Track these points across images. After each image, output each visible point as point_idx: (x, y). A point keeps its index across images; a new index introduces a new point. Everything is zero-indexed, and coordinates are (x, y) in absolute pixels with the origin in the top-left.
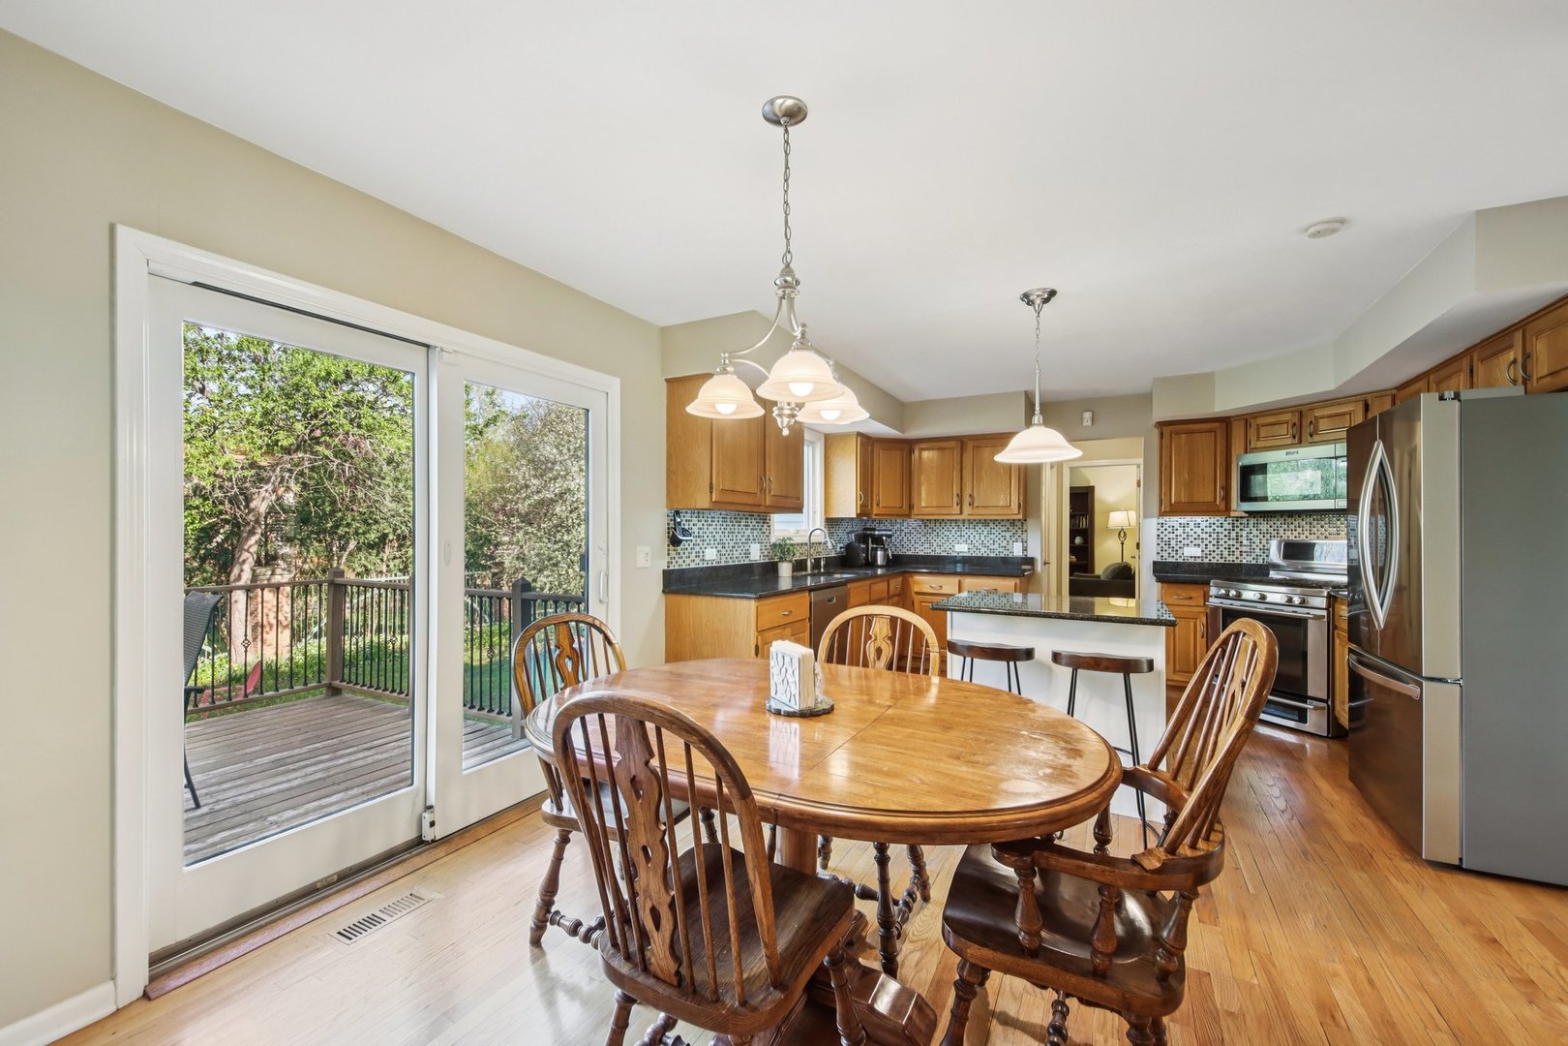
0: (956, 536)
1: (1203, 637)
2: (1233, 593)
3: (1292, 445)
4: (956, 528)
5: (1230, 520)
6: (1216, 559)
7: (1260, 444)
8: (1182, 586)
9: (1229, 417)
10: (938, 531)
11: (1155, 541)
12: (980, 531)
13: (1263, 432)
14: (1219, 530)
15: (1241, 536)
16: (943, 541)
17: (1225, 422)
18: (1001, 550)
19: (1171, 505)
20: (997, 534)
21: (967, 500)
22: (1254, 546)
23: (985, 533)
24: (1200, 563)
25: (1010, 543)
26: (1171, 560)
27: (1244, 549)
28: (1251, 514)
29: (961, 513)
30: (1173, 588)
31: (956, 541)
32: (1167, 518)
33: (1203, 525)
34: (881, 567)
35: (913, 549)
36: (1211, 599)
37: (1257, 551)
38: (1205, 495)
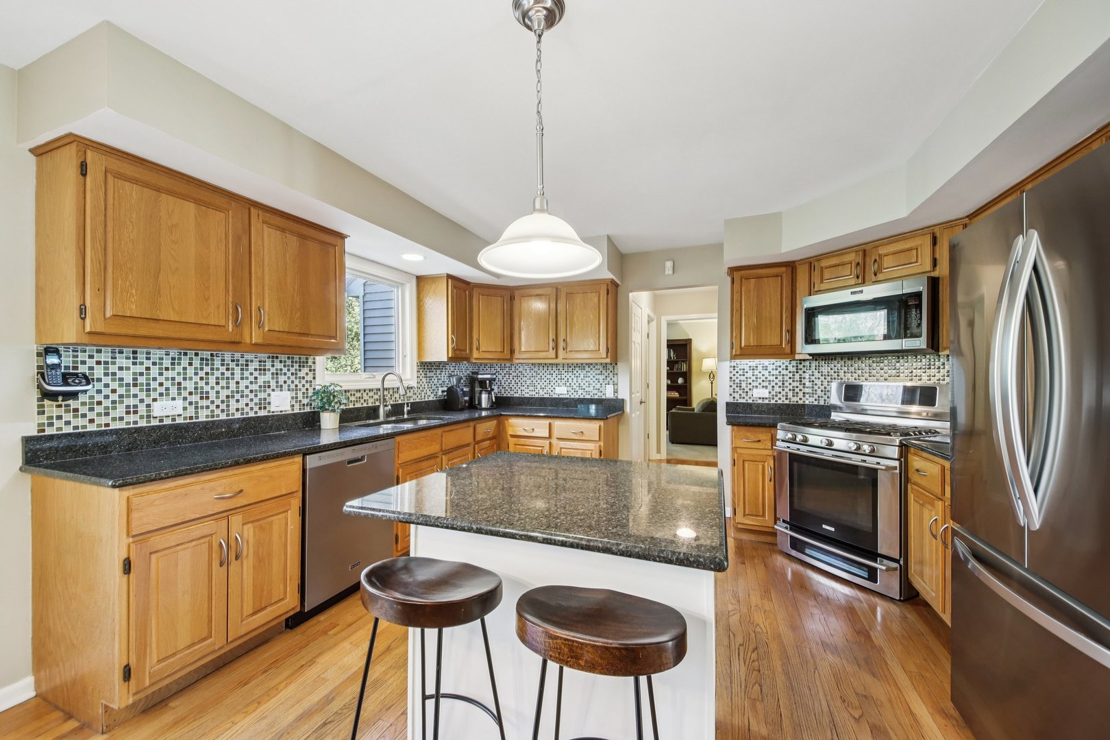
0: (557, 379)
1: (770, 481)
2: (799, 438)
3: (856, 285)
4: (557, 372)
5: (794, 363)
6: (782, 400)
7: (823, 286)
8: (751, 428)
9: (794, 262)
10: (541, 374)
11: (728, 383)
12: (577, 374)
13: (827, 274)
14: (784, 372)
15: (804, 378)
16: (545, 384)
17: (791, 266)
18: (596, 392)
19: (741, 348)
20: (592, 377)
21: (561, 344)
22: (816, 387)
23: (582, 376)
24: (767, 404)
25: (604, 384)
26: (744, 401)
27: (807, 390)
28: (816, 357)
29: (557, 357)
30: (743, 431)
31: (557, 384)
32: (738, 361)
33: (770, 368)
34: (485, 409)
35: (519, 392)
36: (778, 443)
37: (819, 392)
38: (771, 339)
